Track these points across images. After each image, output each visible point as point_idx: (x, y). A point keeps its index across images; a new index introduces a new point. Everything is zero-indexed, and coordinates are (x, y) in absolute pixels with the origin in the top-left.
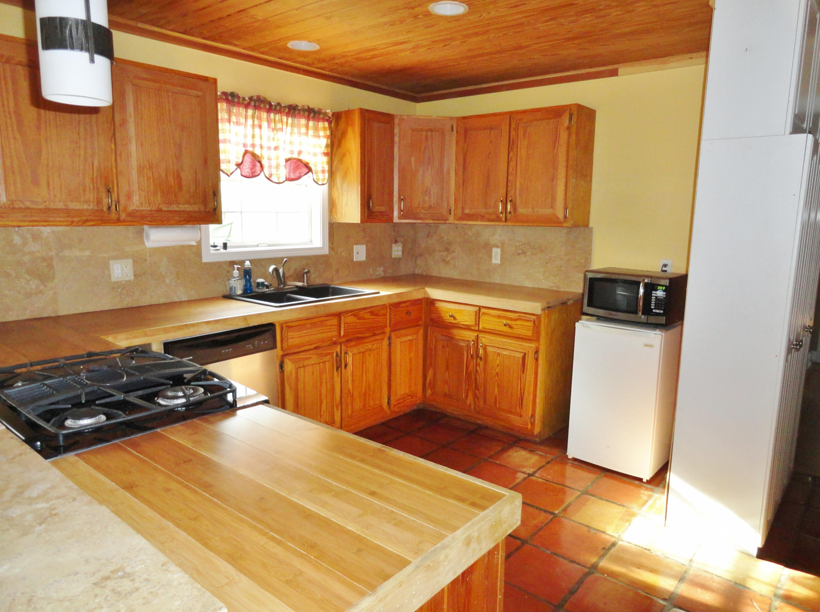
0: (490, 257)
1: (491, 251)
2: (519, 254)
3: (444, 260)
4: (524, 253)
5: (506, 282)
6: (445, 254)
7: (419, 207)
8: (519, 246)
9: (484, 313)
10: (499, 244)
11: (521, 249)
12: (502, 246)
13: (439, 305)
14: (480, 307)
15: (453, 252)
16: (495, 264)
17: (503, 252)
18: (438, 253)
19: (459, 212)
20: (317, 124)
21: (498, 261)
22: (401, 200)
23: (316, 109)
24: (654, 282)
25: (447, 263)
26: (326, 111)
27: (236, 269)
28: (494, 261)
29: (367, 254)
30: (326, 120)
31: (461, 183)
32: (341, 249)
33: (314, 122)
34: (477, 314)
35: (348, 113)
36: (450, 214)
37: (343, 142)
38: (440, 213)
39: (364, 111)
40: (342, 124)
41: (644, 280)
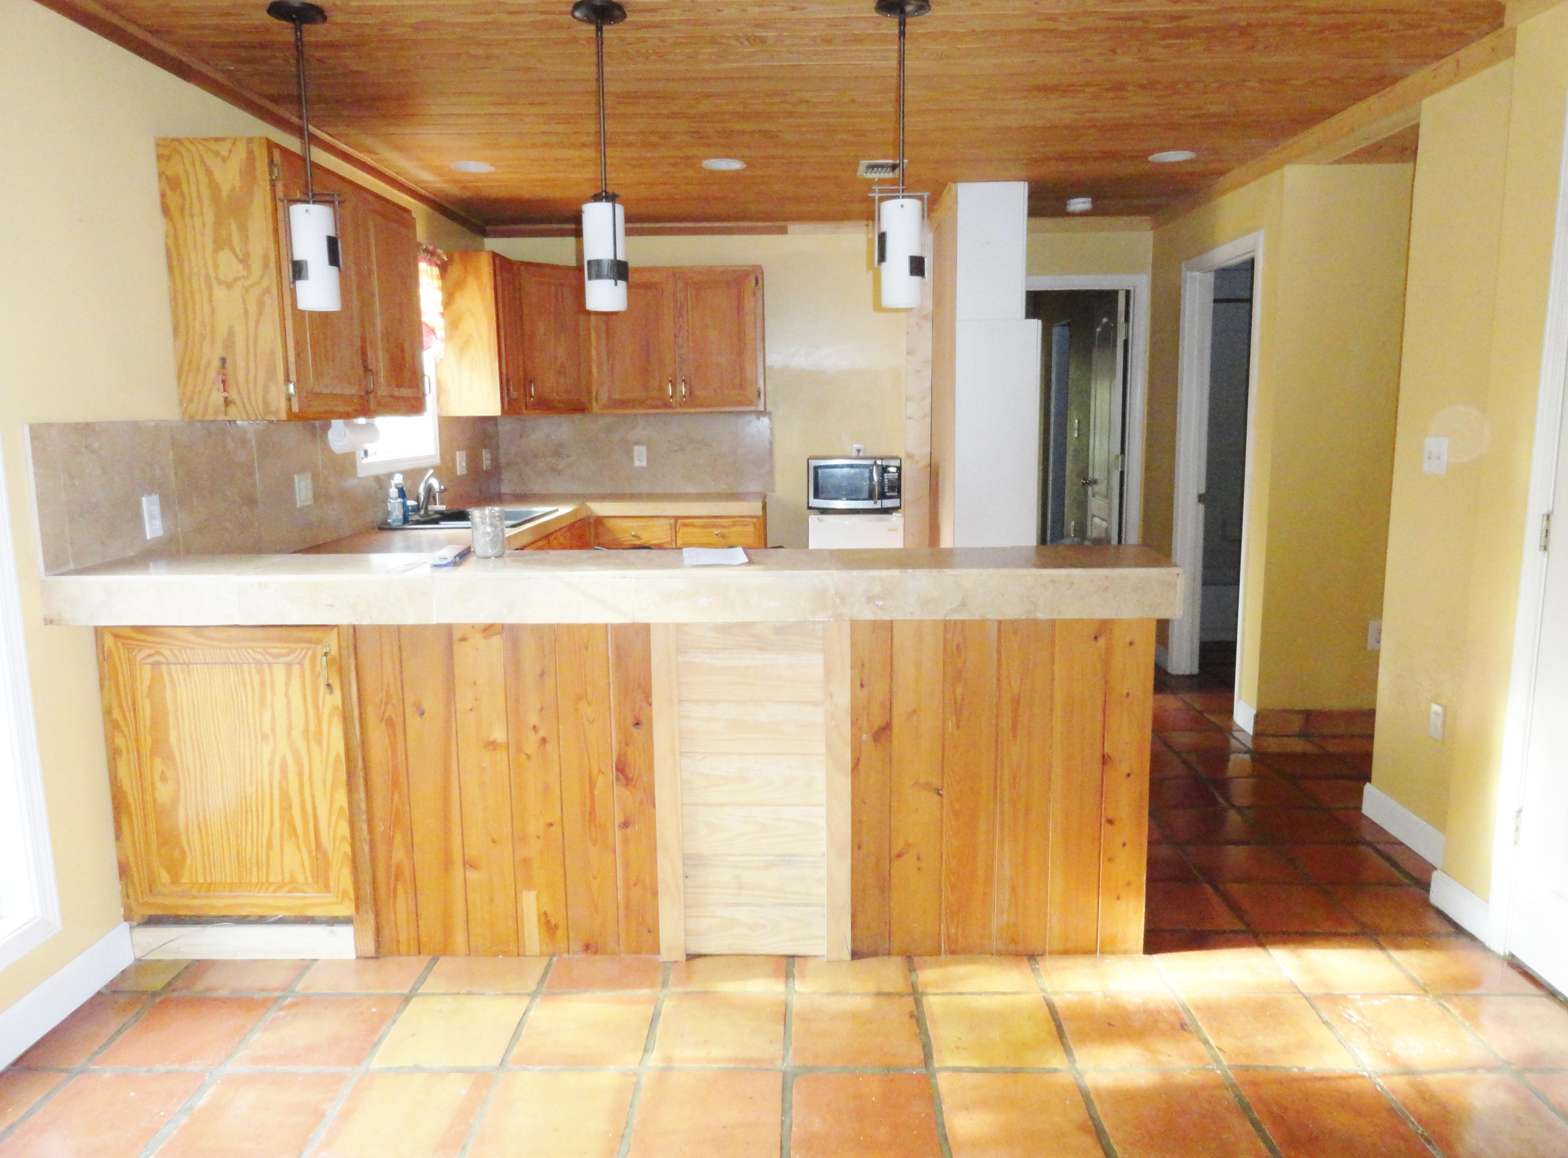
0: (631, 459)
1: (632, 451)
2: (675, 451)
3: (553, 470)
4: (682, 449)
5: (658, 490)
6: (554, 460)
7: (553, 391)
9: (683, 525)
10: (643, 441)
12: (648, 443)
13: (611, 523)
14: (677, 518)
15: (568, 456)
16: (641, 468)
17: (649, 451)
18: (542, 459)
19: (604, 397)
20: (431, 270)
21: (644, 464)
22: (531, 382)
23: (431, 248)
24: (885, 463)
25: (559, 472)
26: (439, 251)
27: (393, 485)
28: (637, 463)
29: (467, 464)
30: (437, 265)
31: (605, 358)
32: (448, 458)
33: (429, 267)
34: (673, 527)
35: (466, 254)
36: (590, 401)
37: (458, 298)
38: (578, 400)
39: (495, 256)
40: (455, 271)
41: (875, 462)
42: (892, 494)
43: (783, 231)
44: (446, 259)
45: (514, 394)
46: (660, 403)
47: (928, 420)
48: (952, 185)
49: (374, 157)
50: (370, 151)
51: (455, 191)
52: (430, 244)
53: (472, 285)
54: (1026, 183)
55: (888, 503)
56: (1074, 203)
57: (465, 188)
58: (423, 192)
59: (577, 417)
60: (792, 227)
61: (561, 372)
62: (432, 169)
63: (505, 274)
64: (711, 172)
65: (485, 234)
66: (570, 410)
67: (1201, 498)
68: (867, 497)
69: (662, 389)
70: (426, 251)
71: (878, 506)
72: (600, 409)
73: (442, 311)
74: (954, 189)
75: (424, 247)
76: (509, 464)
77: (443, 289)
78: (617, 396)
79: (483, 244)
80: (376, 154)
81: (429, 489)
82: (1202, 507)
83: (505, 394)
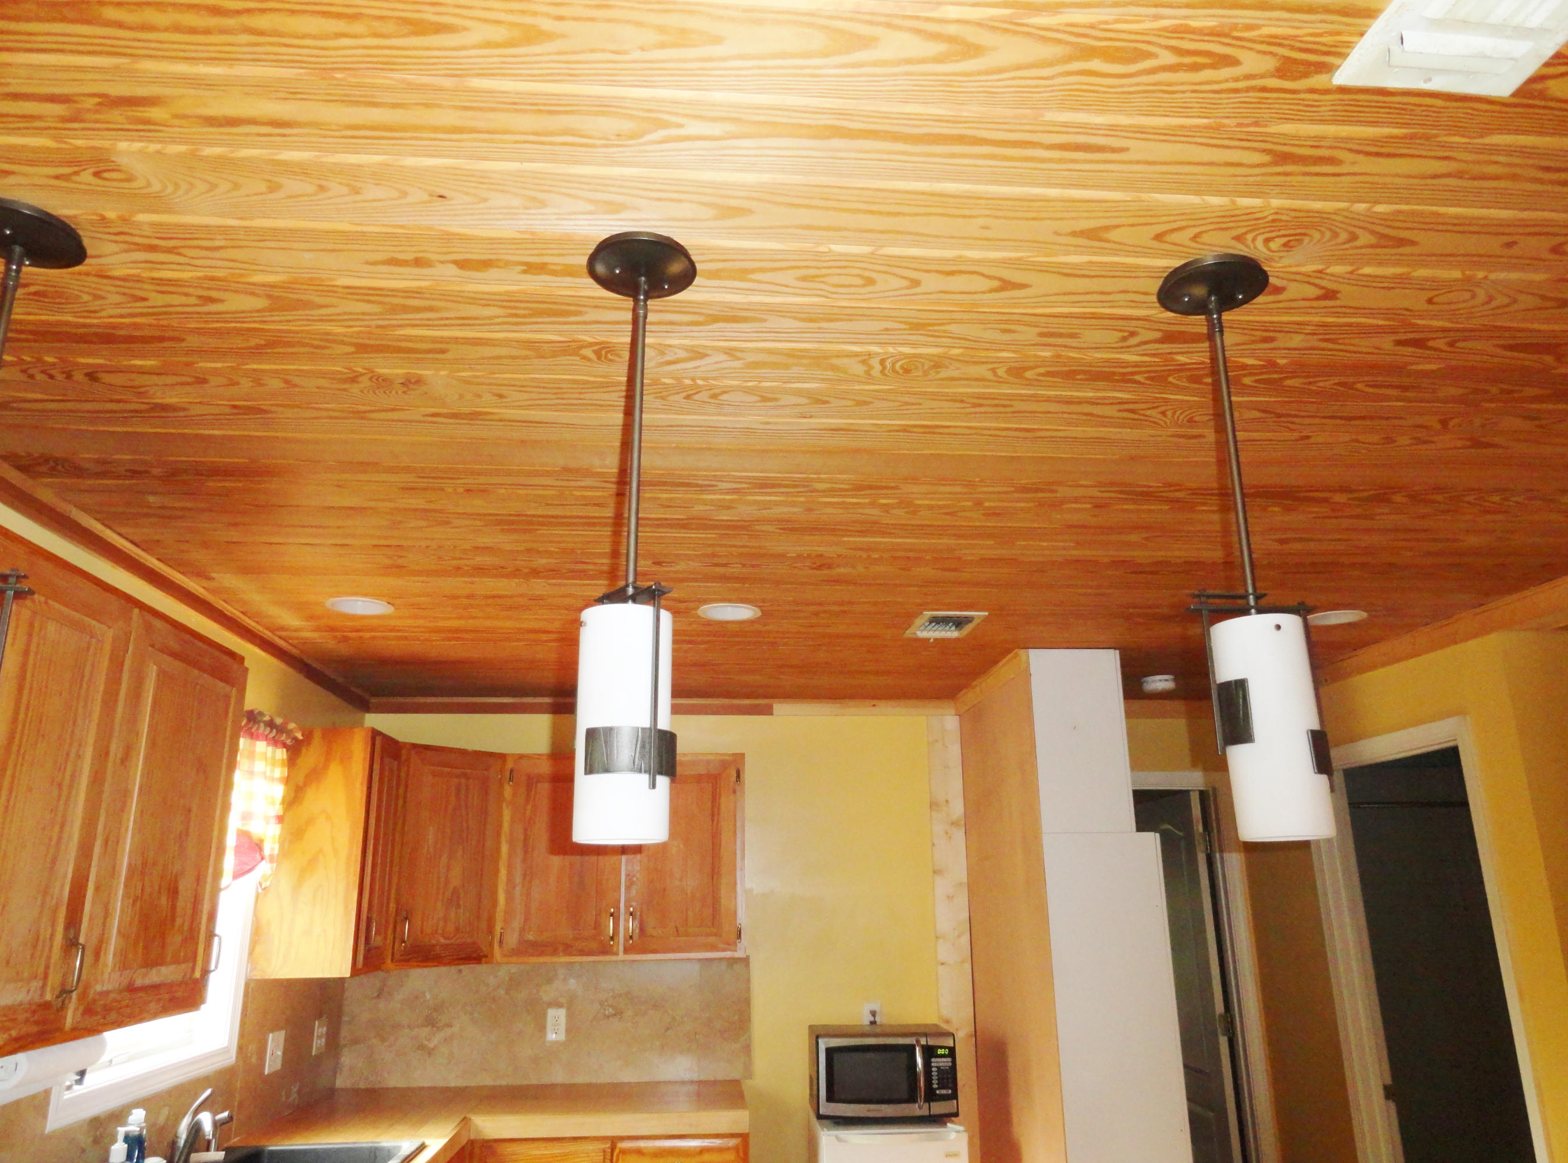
0: (542, 1028)
1: (544, 1016)
2: (608, 1017)
3: (421, 1047)
4: (618, 1013)
5: (580, 1079)
6: (425, 1031)
7: (436, 932)
8: (607, 1000)
9: (624, 1152)
10: (562, 1000)
11: (611, 1006)
12: (570, 1005)
14: (614, 1141)
15: (449, 1025)
16: (556, 1042)
17: (570, 1016)
18: (407, 1031)
19: (512, 940)
20: (274, 753)
21: (562, 1037)
22: (406, 918)
23: (279, 721)
24: (932, 1042)
25: (430, 1052)
26: (292, 726)
27: (121, 1137)
28: (551, 1037)
29: (284, 1053)
30: (284, 745)
31: (518, 879)
32: (252, 1048)
33: (270, 749)
34: (608, 1156)
35: (332, 734)
36: (491, 945)
37: (310, 794)
38: (474, 943)
39: (375, 734)
40: (310, 757)
41: (918, 1041)
42: (944, 1092)
43: (768, 711)
44: (299, 736)
45: (376, 940)
46: (594, 945)
47: (968, 966)
48: (1022, 652)
49: (205, 583)
50: (200, 574)
51: (329, 643)
52: (279, 715)
53: (335, 773)
54: (1117, 652)
55: (938, 1108)
56: (1155, 681)
57: (346, 639)
58: (282, 643)
59: (467, 970)
60: (780, 708)
61: (454, 900)
62: (299, 607)
63: (387, 760)
64: (709, 623)
65: (366, 707)
66: (458, 959)
67: (1389, 1093)
68: (905, 1096)
69: (598, 926)
70: (271, 724)
71: (924, 1112)
72: (505, 956)
73: (281, 813)
74: (1024, 658)
75: (267, 718)
76: (355, 1041)
77: (287, 781)
78: (530, 937)
79: (363, 719)
80: (209, 579)
81: (196, 1129)
82: (1392, 1106)
83: (362, 939)
